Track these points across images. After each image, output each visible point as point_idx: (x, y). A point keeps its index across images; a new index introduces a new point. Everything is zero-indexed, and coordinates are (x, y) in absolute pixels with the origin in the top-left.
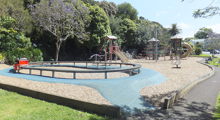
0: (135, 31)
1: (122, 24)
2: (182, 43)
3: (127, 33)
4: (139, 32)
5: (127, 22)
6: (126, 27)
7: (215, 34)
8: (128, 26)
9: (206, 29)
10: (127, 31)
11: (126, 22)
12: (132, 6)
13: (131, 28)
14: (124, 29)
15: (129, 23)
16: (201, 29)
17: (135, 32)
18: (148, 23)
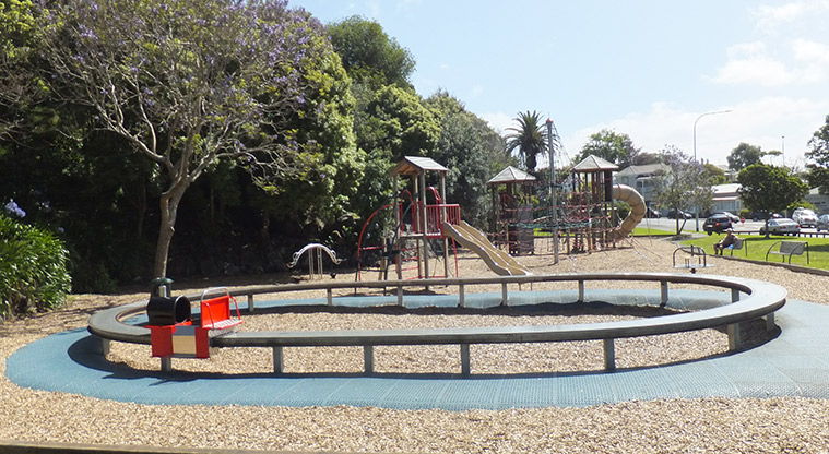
0: (436, 139)
1: (378, 108)
2: (615, 186)
3: (403, 144)
4: (448, 145)
5: (395, 98)
6: (395, 120)
7: (640, 153)
8: (404, 119)
9: (613, 135)
10: (402, 138)
11: (392, 99)
12: (385, 36)
13: (417, 128)
14: (392, 131)
15: (406, 105)
16: (597, 138)
17: (433, 143)
18: (451, 109)
